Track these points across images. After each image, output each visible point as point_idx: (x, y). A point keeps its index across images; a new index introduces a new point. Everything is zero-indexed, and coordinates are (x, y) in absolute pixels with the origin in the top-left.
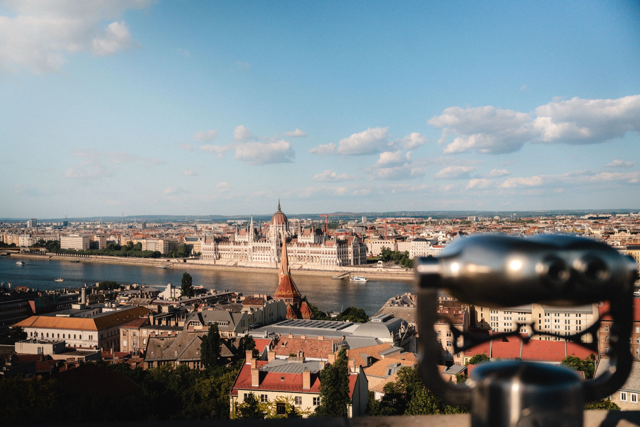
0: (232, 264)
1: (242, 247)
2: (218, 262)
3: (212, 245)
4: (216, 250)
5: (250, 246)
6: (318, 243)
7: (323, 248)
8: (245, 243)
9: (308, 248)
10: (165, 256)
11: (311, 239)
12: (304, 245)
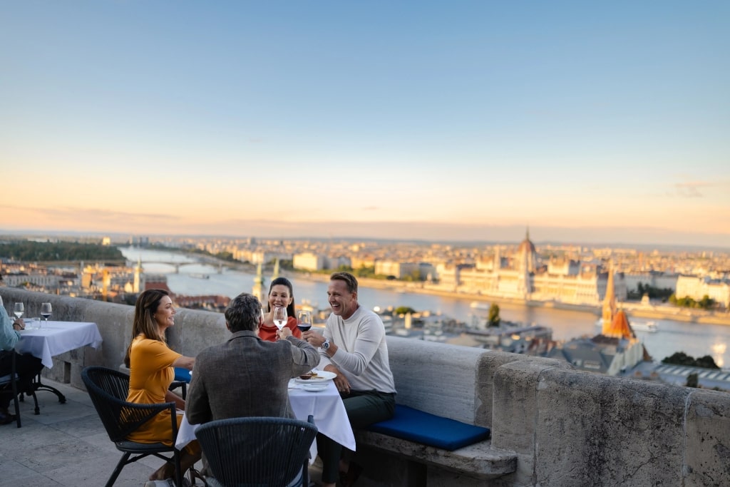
0: (475, 291)
1: (486, 274)
2: (460, 289)
3: (453, 271)
4: (458, 276)
5: (495, 275)
6: (572, 274)
7: (579, 280)
8: (490, 271)
9: (561, 280)
10: (401, 279)
11: (565, 269)
12: (556, 276)
